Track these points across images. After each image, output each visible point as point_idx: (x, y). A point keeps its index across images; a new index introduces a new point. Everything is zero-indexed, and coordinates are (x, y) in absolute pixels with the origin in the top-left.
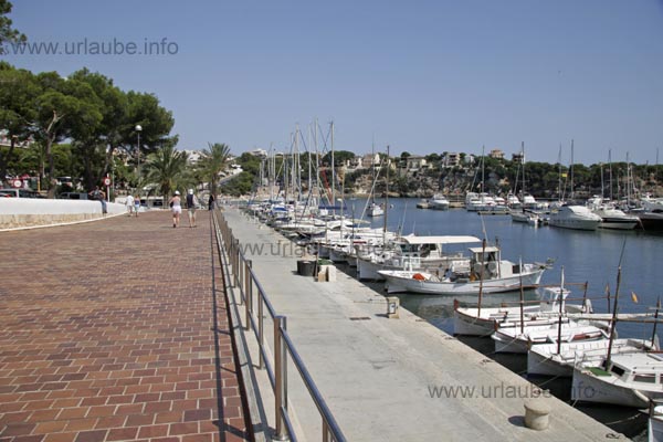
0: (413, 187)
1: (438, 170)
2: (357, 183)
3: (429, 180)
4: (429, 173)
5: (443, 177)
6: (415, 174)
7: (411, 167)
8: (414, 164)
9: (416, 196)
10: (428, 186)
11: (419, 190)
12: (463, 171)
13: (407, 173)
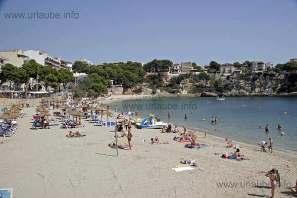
0: (227, 88)
1: (249, 74)
2: (181, 85)
3: (242, 82)
4: (241, 77)
5: (254, 80)
6: (228, 78)
7: (224, 72)
8: (227, 70)
9: (231, 96)
10: (241, 87)
11: (234, 91)
12: (274, 75)
13: (221, 77)
